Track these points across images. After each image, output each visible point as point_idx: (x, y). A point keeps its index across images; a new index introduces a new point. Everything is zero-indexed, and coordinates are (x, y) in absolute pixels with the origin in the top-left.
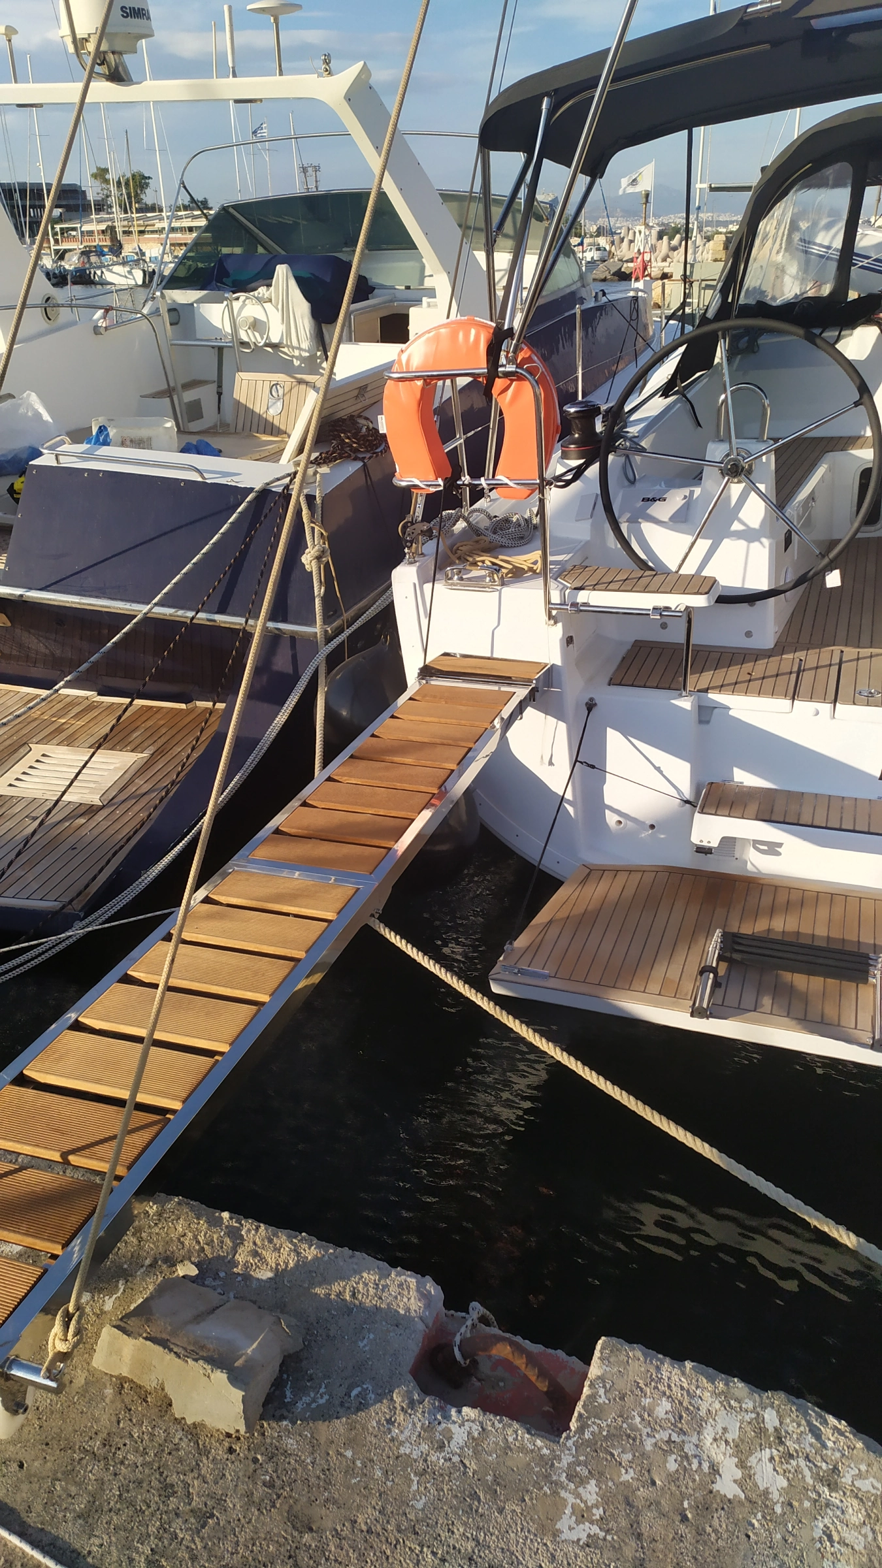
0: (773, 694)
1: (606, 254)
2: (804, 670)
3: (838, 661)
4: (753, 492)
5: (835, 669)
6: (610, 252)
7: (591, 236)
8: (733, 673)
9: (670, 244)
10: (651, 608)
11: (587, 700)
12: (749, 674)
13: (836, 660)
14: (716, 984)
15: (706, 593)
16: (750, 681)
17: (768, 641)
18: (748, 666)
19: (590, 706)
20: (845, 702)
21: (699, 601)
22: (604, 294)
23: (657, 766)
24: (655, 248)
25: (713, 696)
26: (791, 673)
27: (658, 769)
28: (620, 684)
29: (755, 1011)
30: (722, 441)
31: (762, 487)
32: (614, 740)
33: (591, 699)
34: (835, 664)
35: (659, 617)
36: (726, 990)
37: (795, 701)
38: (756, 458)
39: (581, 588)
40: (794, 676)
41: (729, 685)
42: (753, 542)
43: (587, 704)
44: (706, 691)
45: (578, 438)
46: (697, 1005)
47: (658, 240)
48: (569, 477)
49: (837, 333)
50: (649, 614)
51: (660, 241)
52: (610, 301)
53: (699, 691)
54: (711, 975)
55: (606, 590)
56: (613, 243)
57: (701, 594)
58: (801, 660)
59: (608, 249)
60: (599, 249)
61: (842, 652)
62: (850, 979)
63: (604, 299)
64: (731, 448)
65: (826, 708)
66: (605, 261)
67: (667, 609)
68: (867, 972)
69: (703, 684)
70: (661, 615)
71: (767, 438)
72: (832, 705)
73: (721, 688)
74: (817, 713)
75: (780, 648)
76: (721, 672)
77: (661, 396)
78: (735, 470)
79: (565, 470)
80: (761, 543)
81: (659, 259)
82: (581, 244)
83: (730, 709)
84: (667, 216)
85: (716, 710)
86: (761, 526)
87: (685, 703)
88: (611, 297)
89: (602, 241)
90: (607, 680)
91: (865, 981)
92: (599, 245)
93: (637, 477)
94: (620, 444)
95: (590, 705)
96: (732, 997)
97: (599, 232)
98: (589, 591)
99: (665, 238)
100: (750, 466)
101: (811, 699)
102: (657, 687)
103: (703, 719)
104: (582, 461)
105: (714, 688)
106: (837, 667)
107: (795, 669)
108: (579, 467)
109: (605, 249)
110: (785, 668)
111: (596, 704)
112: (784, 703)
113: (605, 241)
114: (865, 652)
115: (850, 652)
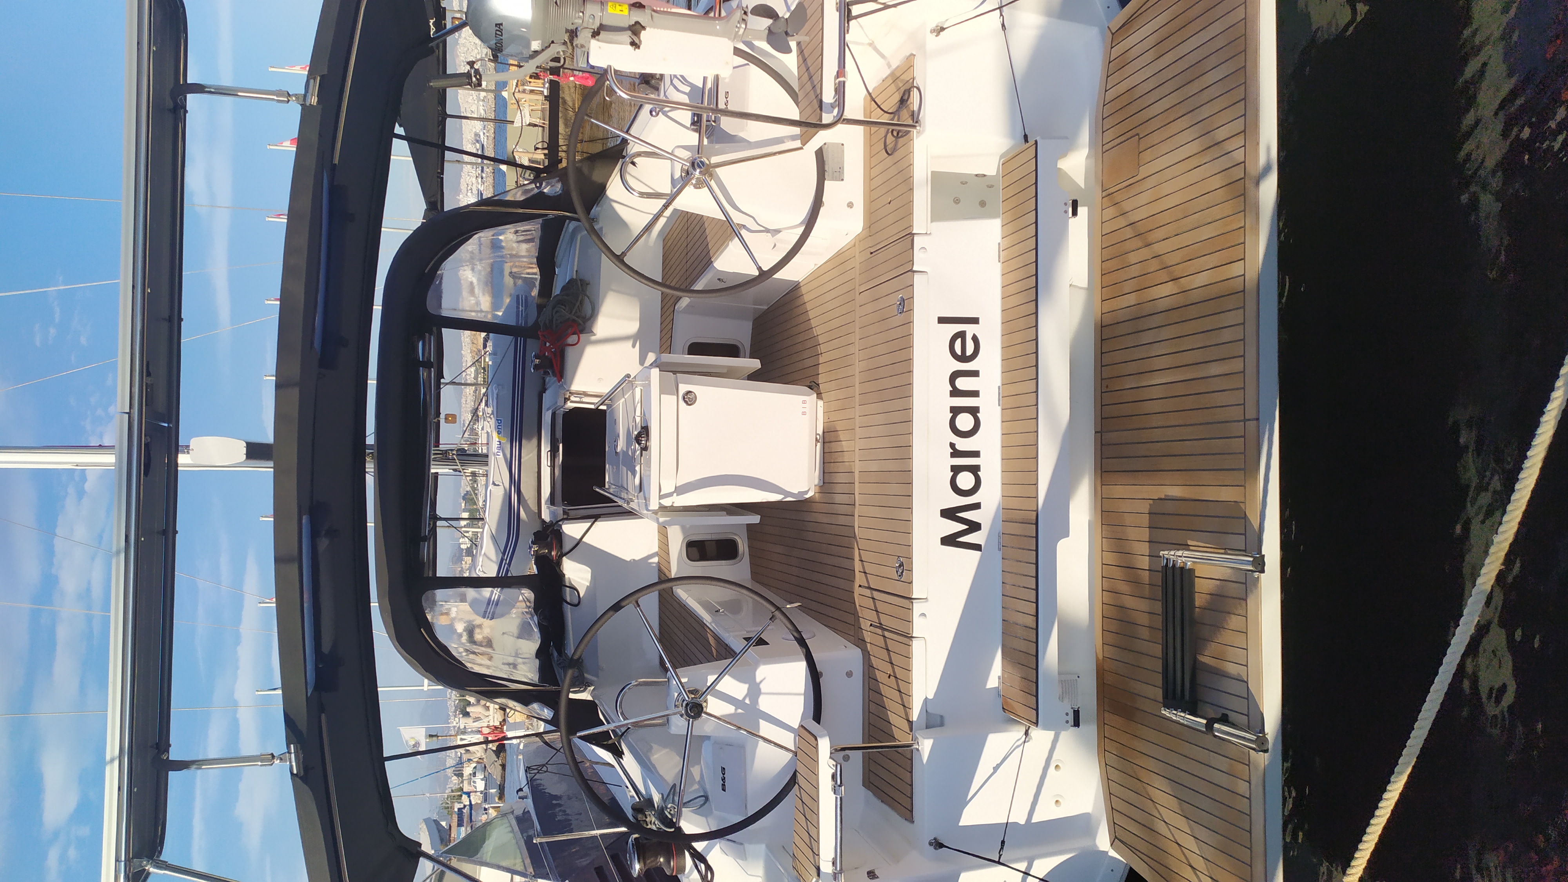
0: (908, 657)
1: (479, 766)
2: (881, 624)
3: (869, 591)
4: (716, 688)
5: (876, 595)
6: (478, 762)
7: (462, 782)
8: (888, 692)
9: (473, 705)
10: (835, 796)
11: (932, 848)
12: (889, 677)
13: (868, 592)
14: (1224, 720)
15: (816, 739)
16: (896, 677)
17: (854, 654)
18: (880, 676)
19: (938, 845)
20: (911, 590)
21: (824, 745)
22: (521, 790)
23: (992, 771)
24: (476, 718)
25: (915, 715)
26: (884, 636)
27: (996, 769)
28: (912, 811)
29: (1247, 683)
30: (668, 720)
31: (711, 679)
32: (971, 816)
33: (931, 844)
34: (872, 594)
35: (843, 787)
36: (1231, 710)
37: (913, 636)
38: (683, 687)
39: (818, 869)
40: (887, 634)
41: (902, 699)
42: (760, 689)
43: (935, 849)
44: (910, 723)
45: (665, 858)
46: (1254, 746)
47: (470, 716)
48: (703, 866)
49: (568, 589)
50: (841, 798)
51: (471, 714)
52: (528, 783)
53: (911, 730)
54: (1216, 726)
55: (818, 842)
56: (469, 760)
57: (817, 744)
58: (871, 625)
59: (474, 765)
60: (474, 774)
61: (860, 586)
62: (1192, 585)
63: (526, 790)
64: (675, 714)
65: (917, 608)
66: (485, 767)
67: (834, 777)
68: (1182, 569)
69: (905, 726)
70: (840, 786)
71: (666, 678)
72: (914, 601)
73: (906, 707)
74: (923, 615)
75: (860, 642)
76: (888, 703)
77: (622, 759)
78: (695, 710)
79: (696, 871)
80: (761, 682)
81: (487, 713)
82: (468, 794)
83: (926, 698)
84: (448, 708)
85: (929, 711)
86: (745, 683)
87: (925, 746)
88: (524, 782)
89: (468, 770)
90: (907, 823)
91: (1191, 571)
92: (470, 774)
93: (703, 794)
94: (670, 813)
95: (936, 845)
96: (1239, 705)
97: (460, 775)
98: (820, 860)
99: (468, 710)
100: (691, 692)
101: (910, 622)
102: (911, 772)
103: (939, 722)
104: (687, 853)
105: (907, 714)
106: (874, 592)
107: (879, 631)
108: (691, 854)
109: (475, 768)
110: (880, 641)
111: (935, 839)
112: (916, 645)
113: (467, 768)
114: (858, 566)
115: (859, 579)
